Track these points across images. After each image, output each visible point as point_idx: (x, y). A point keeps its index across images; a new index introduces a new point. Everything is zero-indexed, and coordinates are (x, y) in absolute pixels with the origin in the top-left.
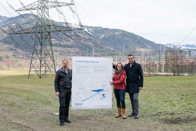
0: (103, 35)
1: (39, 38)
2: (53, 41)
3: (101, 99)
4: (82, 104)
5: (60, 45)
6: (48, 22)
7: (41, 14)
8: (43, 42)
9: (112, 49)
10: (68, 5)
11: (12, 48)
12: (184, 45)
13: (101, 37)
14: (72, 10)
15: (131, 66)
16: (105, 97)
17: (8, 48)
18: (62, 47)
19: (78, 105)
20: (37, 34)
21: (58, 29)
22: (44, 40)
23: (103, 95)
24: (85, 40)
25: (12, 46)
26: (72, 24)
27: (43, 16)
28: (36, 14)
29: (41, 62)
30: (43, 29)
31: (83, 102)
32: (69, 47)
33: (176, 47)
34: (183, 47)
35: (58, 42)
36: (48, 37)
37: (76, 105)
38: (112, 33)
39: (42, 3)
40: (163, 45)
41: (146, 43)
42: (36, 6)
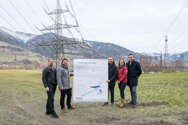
0: (100, 47)
1: (55, 49)
2: (66, 51)
3: (98, 94)
4: (82, 98)
5: (71, 54)
6: (61, 38)
7: (57, 33)
8: (58, 51)
9: (105, 56)
10: (75, 26)
11: (39, 55)
12: (153, 53)
13: (98, 48)
14: (77, 30)
15: (130, 64)
16: (102, 92)
17: (36, 55)
18: (72, 54)
19: (78, 99)
20: (54, 46)
21: (68, 42)
22: (59, 49)
23: (100, 90)
24: (87, 50)
25: (39, 54)
26: (79, 39)
27: (58, 34)
28: (53, 33)
29: (57, 64)
30: (58, 42)
31: (83, 97)
32: (77, 55)
33: (148, 54)
34: (153, 55)
35: (70, 51)
36: (62, 48)
37: (77, 99)
38: (105, 45)
39: (58, 25)
40: (139, 54)
41: (128, 52)
42: (53, 28)
